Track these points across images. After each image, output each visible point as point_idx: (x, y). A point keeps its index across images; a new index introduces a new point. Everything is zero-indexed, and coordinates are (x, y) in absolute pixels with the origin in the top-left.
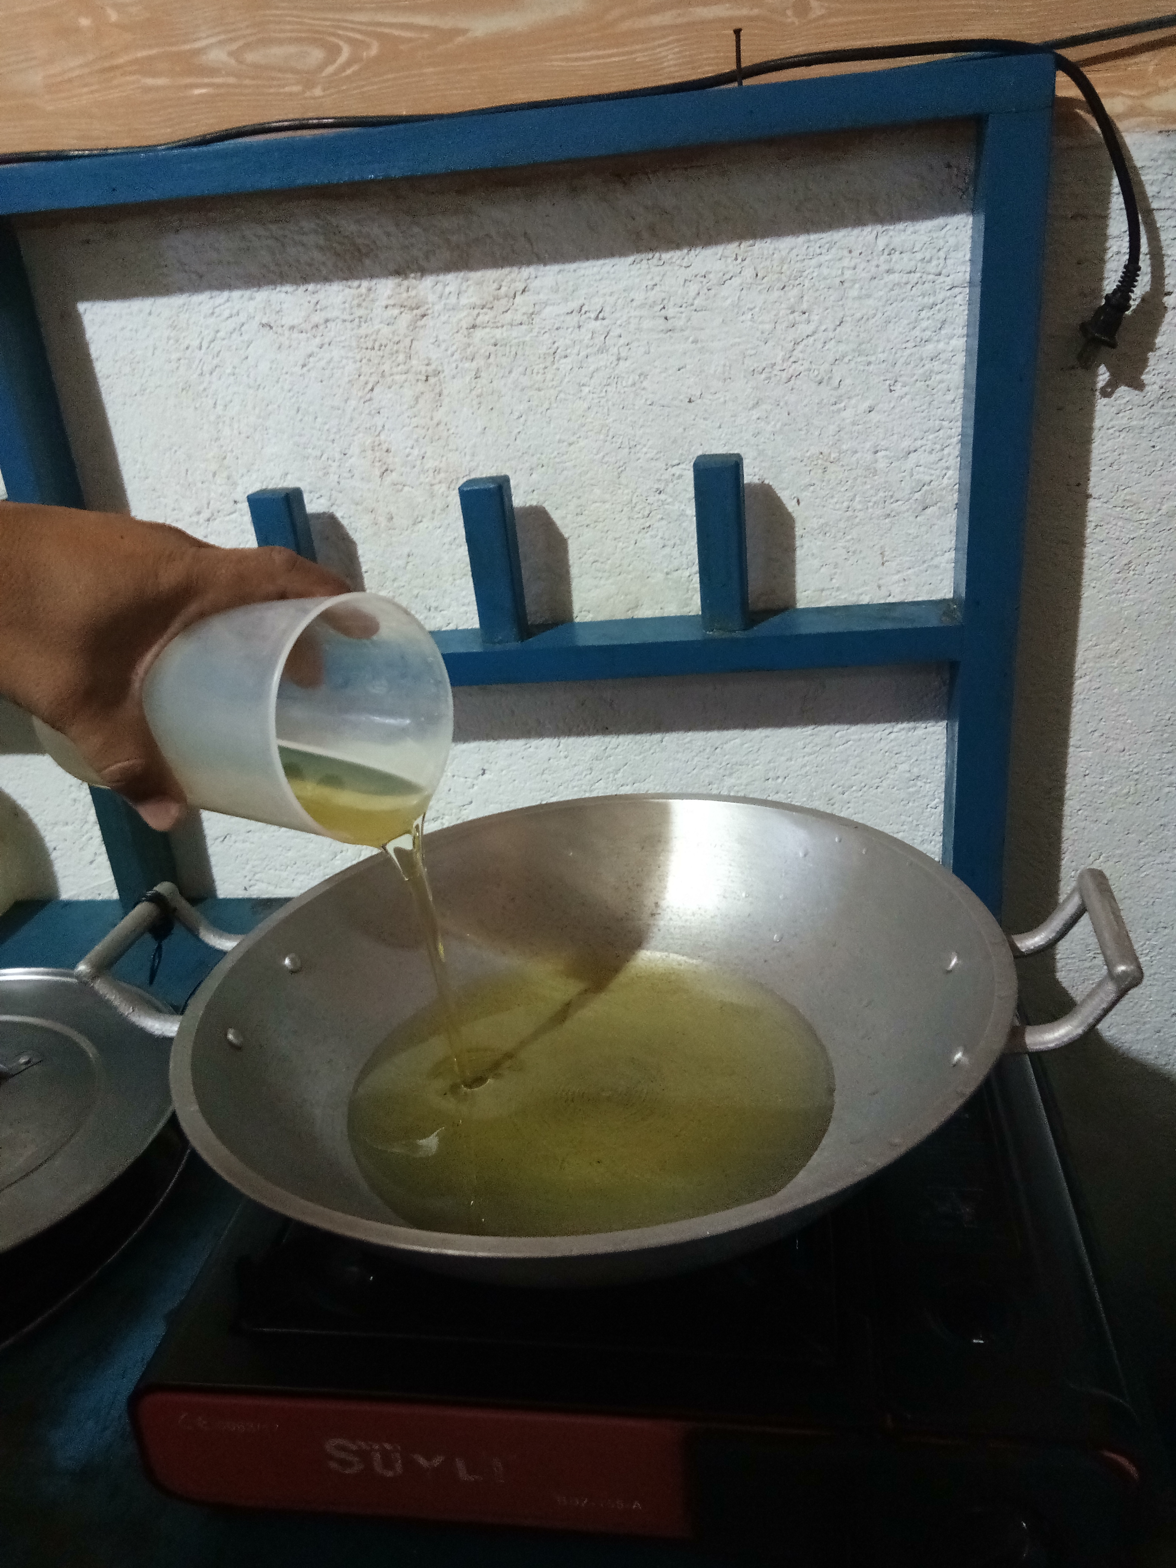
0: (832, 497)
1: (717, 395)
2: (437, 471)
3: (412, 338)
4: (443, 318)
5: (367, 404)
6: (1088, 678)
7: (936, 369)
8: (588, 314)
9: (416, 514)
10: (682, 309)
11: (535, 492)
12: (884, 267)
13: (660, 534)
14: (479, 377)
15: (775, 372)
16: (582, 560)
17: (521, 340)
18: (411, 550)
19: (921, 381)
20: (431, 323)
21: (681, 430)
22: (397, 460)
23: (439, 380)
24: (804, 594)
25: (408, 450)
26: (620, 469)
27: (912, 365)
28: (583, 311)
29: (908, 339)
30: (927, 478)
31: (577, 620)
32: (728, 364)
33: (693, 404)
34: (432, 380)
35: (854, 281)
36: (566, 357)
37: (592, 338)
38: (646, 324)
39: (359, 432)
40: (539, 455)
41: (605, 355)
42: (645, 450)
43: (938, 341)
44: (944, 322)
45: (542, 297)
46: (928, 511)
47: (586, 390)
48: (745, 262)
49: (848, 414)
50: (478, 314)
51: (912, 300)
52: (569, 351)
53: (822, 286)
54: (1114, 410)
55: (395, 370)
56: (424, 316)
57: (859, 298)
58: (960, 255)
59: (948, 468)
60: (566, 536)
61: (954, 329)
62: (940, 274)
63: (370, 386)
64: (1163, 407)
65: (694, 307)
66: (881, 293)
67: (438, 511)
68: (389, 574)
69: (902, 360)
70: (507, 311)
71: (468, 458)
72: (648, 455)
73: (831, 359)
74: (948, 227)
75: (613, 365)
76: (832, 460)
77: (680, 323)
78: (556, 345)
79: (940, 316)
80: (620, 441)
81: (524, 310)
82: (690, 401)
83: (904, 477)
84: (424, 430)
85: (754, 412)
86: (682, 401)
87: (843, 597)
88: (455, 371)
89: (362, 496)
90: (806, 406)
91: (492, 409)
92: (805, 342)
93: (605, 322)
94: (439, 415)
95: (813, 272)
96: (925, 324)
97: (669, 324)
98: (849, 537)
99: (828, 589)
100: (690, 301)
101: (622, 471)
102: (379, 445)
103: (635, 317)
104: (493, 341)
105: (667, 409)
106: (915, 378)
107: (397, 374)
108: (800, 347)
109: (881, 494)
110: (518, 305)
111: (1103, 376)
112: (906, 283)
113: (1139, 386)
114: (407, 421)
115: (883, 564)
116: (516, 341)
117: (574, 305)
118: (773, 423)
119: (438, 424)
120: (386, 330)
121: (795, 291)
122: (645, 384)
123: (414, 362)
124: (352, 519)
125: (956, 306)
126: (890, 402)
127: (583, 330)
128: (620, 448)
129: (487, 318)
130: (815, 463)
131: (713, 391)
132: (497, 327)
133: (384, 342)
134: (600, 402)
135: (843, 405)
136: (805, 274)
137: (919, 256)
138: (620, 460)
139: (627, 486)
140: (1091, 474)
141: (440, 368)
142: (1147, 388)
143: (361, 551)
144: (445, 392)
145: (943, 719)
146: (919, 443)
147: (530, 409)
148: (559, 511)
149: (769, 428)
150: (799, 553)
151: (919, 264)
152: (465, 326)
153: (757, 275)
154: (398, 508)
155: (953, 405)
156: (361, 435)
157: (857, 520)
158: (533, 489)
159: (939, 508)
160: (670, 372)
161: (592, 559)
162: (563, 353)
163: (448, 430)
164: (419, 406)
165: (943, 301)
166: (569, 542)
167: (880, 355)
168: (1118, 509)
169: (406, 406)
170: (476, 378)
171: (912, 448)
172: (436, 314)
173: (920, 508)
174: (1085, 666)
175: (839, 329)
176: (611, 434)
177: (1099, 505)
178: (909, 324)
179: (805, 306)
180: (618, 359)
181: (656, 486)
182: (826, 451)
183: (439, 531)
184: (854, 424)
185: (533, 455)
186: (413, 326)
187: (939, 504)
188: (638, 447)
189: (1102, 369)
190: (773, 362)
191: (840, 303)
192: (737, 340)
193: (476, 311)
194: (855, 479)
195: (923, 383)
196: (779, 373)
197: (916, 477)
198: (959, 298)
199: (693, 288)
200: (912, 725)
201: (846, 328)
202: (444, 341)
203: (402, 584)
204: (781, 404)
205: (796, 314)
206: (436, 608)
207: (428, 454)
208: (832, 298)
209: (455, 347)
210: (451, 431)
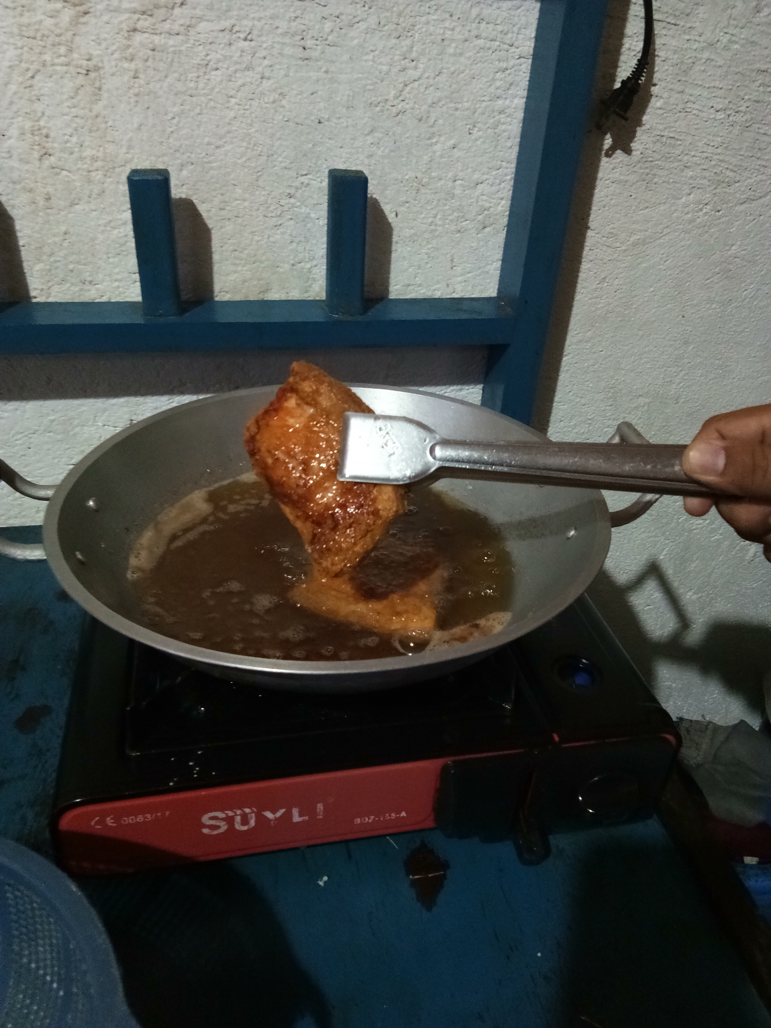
0: (422, 213)
1: (341, 121)
2: (94, 159)
3: (72, 32)
4: (105, 18)
5: (27, 90)
6: (571, 355)
7: (502, 120)
8: (238, 35)
9: (73, 196)
10: (318, 42)
11: (184, 187)
12: (475, 33)
13: (289, 231)
14: (137, 78)
15: (388, 107)
16: (223, 249)
17: (177, 49)
18: (68, 229)
19: (491, 129)
20: (93, 21)
21: (310, 145)
22: (56, 145)
23: (100, 76)
24: (395, 287)
25: (67, 137)
26: (259, 174)
27: (487, 114)
28: (234, 31)
29: (485, 94)
30: (487, 205)
31: (217, 299)
32: (351, 94)
33: (321, 125)
34: (93, 75)
35: (452, 40)
36: (217, 69)
37: (241, 56)
38: (288, 51)
39: (19, 116)
40: (189, 154)
41: (250, 73)
42: (280, 159)
43: (506, 99)
44: (511, 84)
45: (198, 12)
46: (487, 230)
47: (233, 101)
48: (371, 10)
49: (437, 147)
50: (138, 20)
51: (491, 63)
52: (220, 64)
53: (428, 41)
54: (612, 166)
55: (56, 61)
56: (86, 13)
57: (454, 55)
58: (528, 32)
59: (502, 199)
60: (210, 226)
61: (518, 91)
62: (512, 45)
63: (30, 74)
64: (641, 168)
65: (327, 42)
66: (471, 54)
67: (94, 196)
68: (47, 250)
69: (480, 110)
70: (165, 21)
71: (124, 150)
72: (283, 165)
73: (430, 101)
74: (522, 8)
75: (257, 83)
76: (423, 183)
77: (315, 54)
78: (209, 58)
79: (509, 79)
80: (260, 149)
81: (182, 21)
82: (319, 123)
83: (472, 202)
84: (83, 121)
85: (368, 138)
86: (312, 121)
87: (422, 291)
88: (114, 69)
89: (20, 176)
90: (408, 138)
91: (148, 108)
92: (411, 85)
93: (252, 44)
94: (98, 108)
95: (422, 28)
96: (498, 84)
97: (307, 54)
98: (430, 246)
99: (413, 285)
100: (325, 36)
101: (260, 175)
102: (39, 129)
103: (278, 43)
104: (151, 46)
105: (301, 127)
106: (488, 125)
107: (57, 65)
108: (408, 89)
109: (456, 214)
110: (176, 16)
111: (608, 141)
112: (489, 49)
113: (628, 151)
114: (67, 110)
115: (452, 268)
116: (173, 49)
117: (227, 24)
118: (382, 148)
119: (97, 116)
120: (49, 22)
121: (408, 42)
122: (284, 102)
123: (75, 56)
124: (10, 196)
125: (521, 73)
126: (468, 143)
127: (233, 48)
128: (259, 155)
129: (147, 24)
130: (411, 185)
131: (338, 116)
132: (156, 34)
133: (46, 32)
134: (244, 113)
135: (434, 140)
136: (416, 28)
137: (500, 28)
138: (260, 166)
139: (264, 189)
140: (592, 212)
141: (100, 65)
142: (634, 153)
143: (18, 226)
144: (105, 87)
145: (479, 383)
146: (485, 177)
147: (183, 112)
148: (204, 205)
149: (379, 153)
150: (394, 255)
151: (499, 35)
152: (126, 28)
153: (379, 23)
154: (56, 190)
155: (511, 150)
156: (20, 119)
157: (437, 233)
158: (182, 183)
159: (494, 229)
160: (305, 95)
161: (232, 248)
162: (215, 66)
163: (106, 122)
164: (79, 98)
165: (513, 67)
166: (213, 232)
167: (466, 104)
168: (605, 238)
169: (65, 97)
170: (134, 78)
171: (480, 181)
172: (98, 14)
173: (481, 227)
174: (570, 348)
175: (438, 78)
176: (252, 143)
177: (594, 235)
178: (487, 82)
179: (414, 55)
180: (262, 78)
181: (288, 191)
182: (419, 175)
183: (94, 213)
184: (442, 156)
185: (183, 154)
186: (75, 22)
187: (493, 226)
188: (275, 156)
189: (608, 136)
190: (387, 98)
191: (440, 57)
192: (360, 76)
193: (137, 16)
194: (439, 200)
195: (492, 130)
196: (390, 108)
197: (480, 203)
198: (524, 66)
199: (328, 25)
200: (459, 387)
201: (443, 78)
202: (105, 40)
203: (58, 259)
204: (390, 133)
205: (407, 60)
206: (90, 282)
207: (86, 144)
208: (435, 52)
209: (114, 48)
210: (109, 124)
